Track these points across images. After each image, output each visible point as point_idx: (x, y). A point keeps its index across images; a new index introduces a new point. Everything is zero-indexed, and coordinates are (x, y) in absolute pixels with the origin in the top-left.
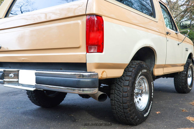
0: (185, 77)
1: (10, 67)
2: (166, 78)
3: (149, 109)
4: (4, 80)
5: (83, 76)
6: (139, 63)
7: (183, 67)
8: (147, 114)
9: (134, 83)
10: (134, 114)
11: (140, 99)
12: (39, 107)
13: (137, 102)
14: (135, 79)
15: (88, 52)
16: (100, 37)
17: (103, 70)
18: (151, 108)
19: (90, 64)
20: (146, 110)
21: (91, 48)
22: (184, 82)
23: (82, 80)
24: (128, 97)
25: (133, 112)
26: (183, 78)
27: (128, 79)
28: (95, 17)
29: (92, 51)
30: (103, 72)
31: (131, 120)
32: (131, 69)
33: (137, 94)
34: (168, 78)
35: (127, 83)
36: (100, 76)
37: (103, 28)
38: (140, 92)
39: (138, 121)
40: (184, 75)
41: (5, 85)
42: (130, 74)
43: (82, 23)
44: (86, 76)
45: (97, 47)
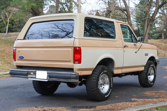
0: (146, 75)
1: (29, 69)
2: (134, 75)
3: (109, 94)
4: (28, 76)
5: (72, 74)
6: (102, 67)
7: (144, 67)
8: (107, 96)
9: (98, 78)
10: (98, 95)
11: (104, 88)
12: (40, 94)
13: (101, 89)
14: (99, 76)
15: (74, 63)
16: (79, 57)
17: (81, 71)
18: (111, 93)
19: (75, 69)
20: (107, 94)
21: (76, 62)
22: (145, 78)
23: (72, 76)
24: (94, 85)
25: (98, 94)
26: (144, 75)
27: (95, 76)
28: (77, 48)
29: (76, 63)
30: (81, 72)
31: (97, 98)
32: (97, 70)
33: (101, 84)
34: (136, 75)
35: (94, 78)
36: (80, 74)
37: (81, 52)
38: (103, 83)
39: (101, 99)
40: (145, 73)
41: (29, 79)
42: (96, 73)
43: (71, 50)
44: (73, 74)
45: (78, 61)
